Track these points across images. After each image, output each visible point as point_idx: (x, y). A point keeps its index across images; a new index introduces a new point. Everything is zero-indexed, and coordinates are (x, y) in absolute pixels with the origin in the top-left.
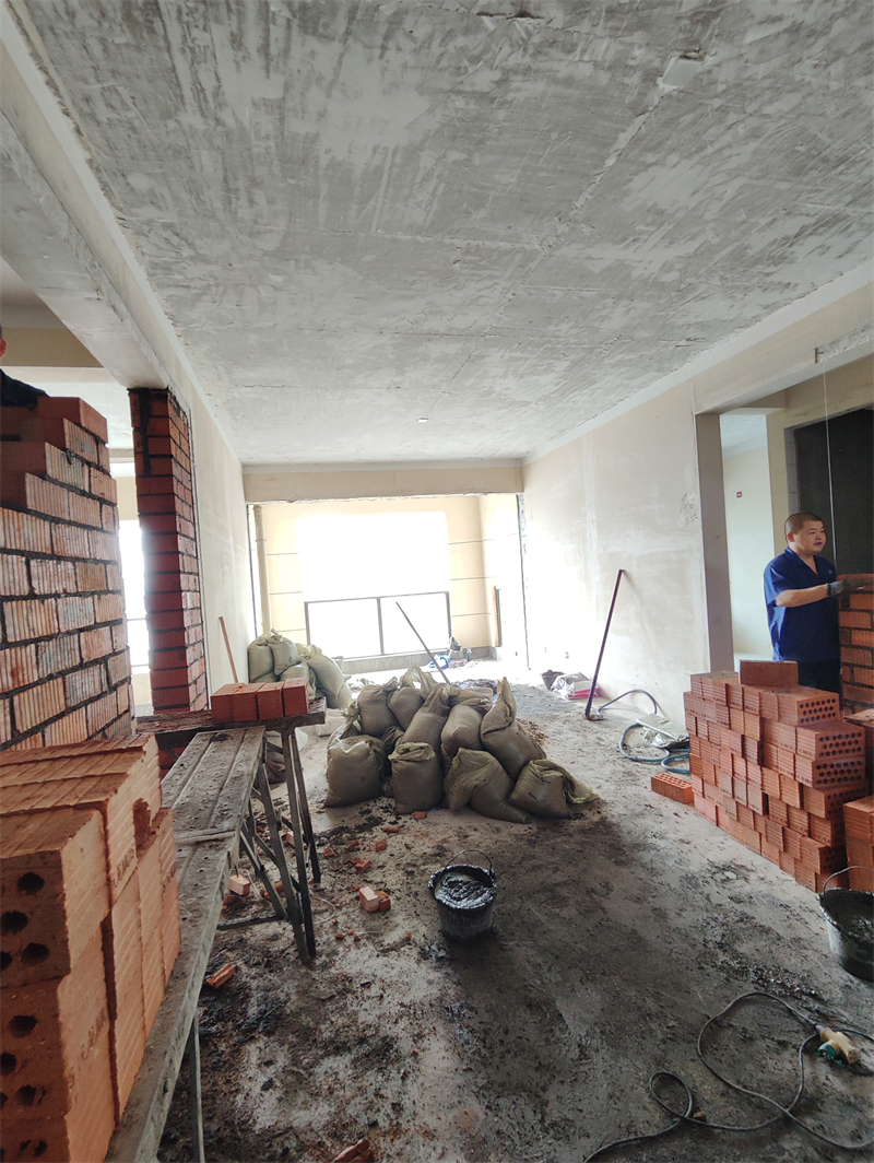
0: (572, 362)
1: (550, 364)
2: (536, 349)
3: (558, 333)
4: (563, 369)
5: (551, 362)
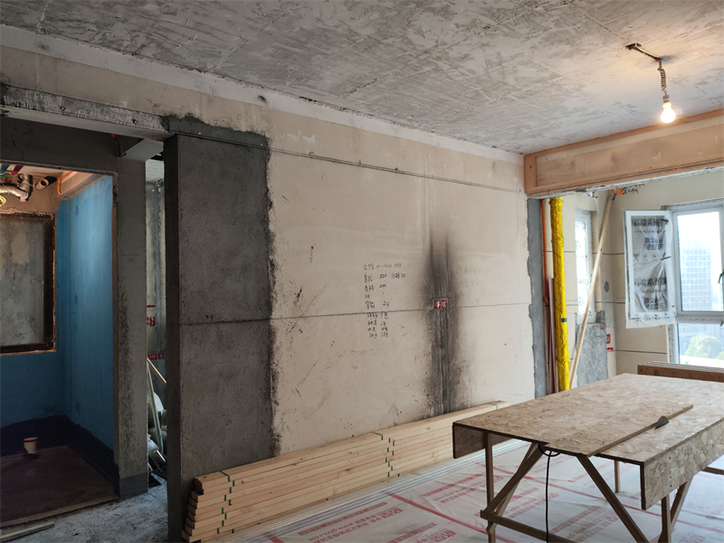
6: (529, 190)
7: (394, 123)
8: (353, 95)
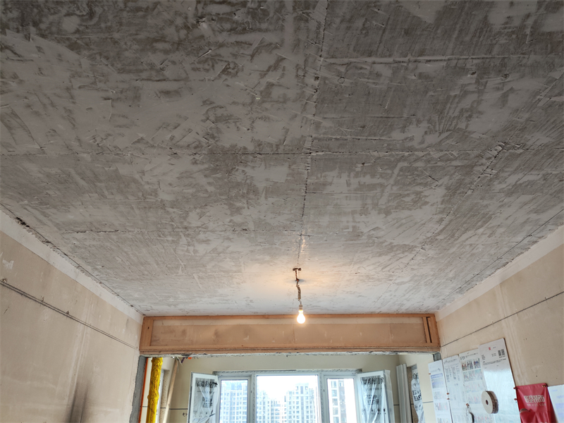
0: (448, 188)
1: (418, 193)
2: (389, 172)
3: (410, 144)
4: (440, 200)
5: (418, 189)
6: (143, 348)
8: (75, 235)
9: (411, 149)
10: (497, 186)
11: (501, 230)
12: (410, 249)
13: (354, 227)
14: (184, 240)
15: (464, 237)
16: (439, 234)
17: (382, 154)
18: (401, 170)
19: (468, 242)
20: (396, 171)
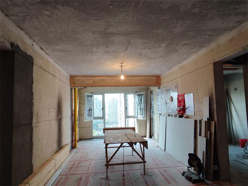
2: (152, 39)
3: (158, 33)
4: (165, 46)
5: (159, 44)
6: (71, 85)
7: (55, 61)
8: (57, 52)
9: (159, 35)
10: (180, 44)
11: (180, 54)
12: (155, 58)
13: (141, 53)
14: (90, 54)
15: (170, 56)
16: (164, 55)
17: (151, 35)
18: (155, 39)
19: (171, 57)
20: (154, 39)
